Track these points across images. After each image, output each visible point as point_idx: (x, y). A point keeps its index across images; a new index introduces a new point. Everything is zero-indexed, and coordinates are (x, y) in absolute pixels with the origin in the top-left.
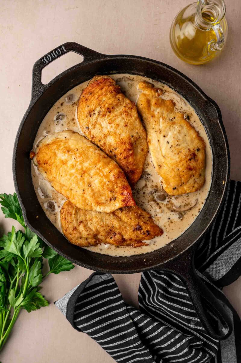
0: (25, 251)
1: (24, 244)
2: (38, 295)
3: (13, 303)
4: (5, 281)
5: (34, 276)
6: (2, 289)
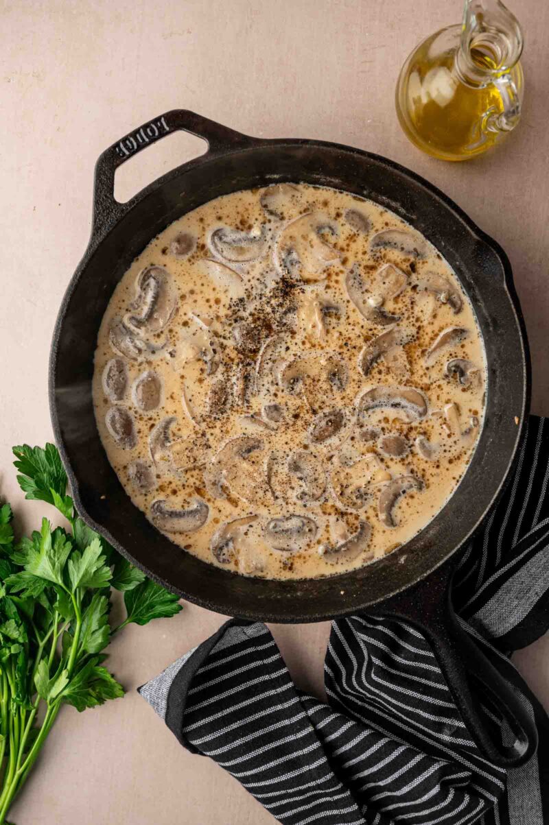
0: (73, 574)
1: (70, 557)
2: (101, 672)
3: (44, 690)
4: (27, 641)
5: (92, 631)
6: (20, 661)
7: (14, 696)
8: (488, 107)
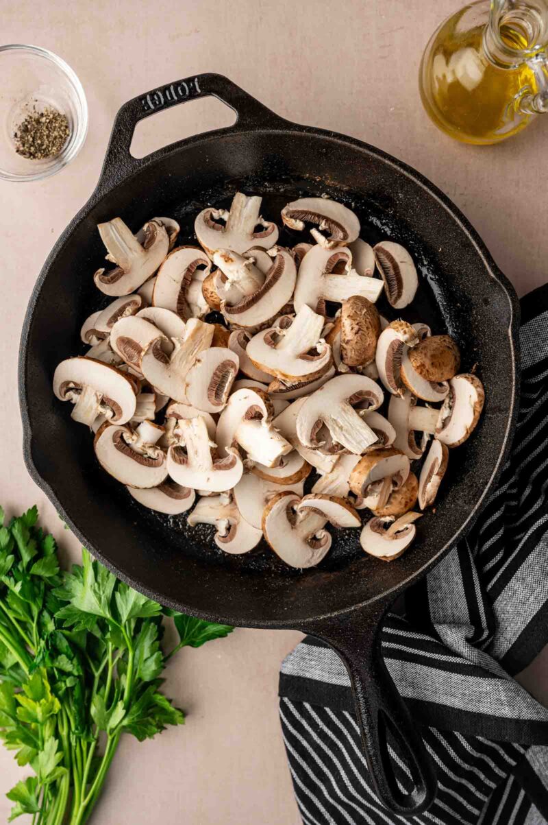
0: (122, 606)
1: (116, 589)
2: (160, 700)
3: (103, 722)
4: (81, 674)
5: (144, 658)
6: (77, 693)
7: (73, 728)
8: (521, 87)
